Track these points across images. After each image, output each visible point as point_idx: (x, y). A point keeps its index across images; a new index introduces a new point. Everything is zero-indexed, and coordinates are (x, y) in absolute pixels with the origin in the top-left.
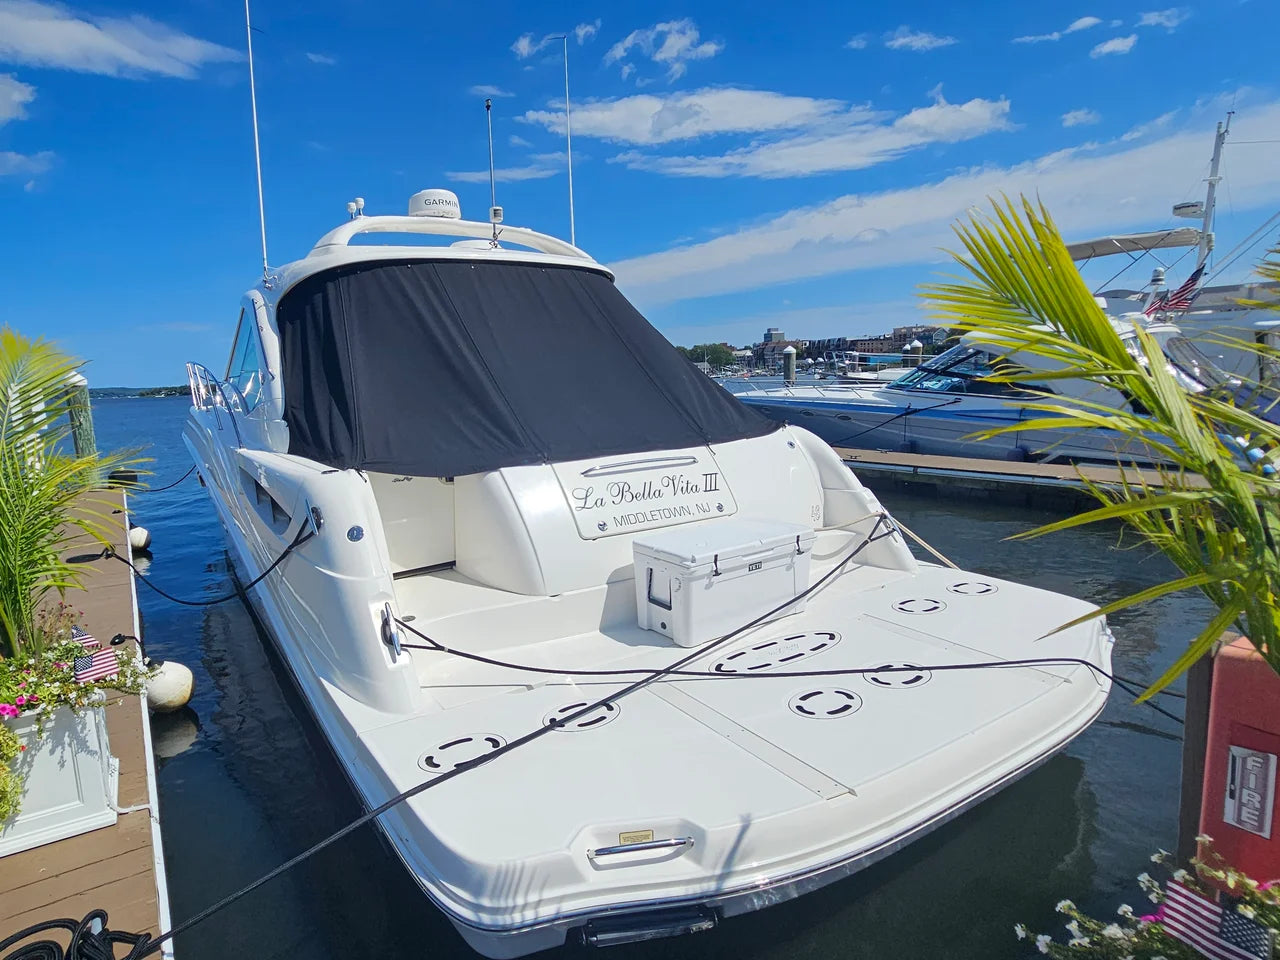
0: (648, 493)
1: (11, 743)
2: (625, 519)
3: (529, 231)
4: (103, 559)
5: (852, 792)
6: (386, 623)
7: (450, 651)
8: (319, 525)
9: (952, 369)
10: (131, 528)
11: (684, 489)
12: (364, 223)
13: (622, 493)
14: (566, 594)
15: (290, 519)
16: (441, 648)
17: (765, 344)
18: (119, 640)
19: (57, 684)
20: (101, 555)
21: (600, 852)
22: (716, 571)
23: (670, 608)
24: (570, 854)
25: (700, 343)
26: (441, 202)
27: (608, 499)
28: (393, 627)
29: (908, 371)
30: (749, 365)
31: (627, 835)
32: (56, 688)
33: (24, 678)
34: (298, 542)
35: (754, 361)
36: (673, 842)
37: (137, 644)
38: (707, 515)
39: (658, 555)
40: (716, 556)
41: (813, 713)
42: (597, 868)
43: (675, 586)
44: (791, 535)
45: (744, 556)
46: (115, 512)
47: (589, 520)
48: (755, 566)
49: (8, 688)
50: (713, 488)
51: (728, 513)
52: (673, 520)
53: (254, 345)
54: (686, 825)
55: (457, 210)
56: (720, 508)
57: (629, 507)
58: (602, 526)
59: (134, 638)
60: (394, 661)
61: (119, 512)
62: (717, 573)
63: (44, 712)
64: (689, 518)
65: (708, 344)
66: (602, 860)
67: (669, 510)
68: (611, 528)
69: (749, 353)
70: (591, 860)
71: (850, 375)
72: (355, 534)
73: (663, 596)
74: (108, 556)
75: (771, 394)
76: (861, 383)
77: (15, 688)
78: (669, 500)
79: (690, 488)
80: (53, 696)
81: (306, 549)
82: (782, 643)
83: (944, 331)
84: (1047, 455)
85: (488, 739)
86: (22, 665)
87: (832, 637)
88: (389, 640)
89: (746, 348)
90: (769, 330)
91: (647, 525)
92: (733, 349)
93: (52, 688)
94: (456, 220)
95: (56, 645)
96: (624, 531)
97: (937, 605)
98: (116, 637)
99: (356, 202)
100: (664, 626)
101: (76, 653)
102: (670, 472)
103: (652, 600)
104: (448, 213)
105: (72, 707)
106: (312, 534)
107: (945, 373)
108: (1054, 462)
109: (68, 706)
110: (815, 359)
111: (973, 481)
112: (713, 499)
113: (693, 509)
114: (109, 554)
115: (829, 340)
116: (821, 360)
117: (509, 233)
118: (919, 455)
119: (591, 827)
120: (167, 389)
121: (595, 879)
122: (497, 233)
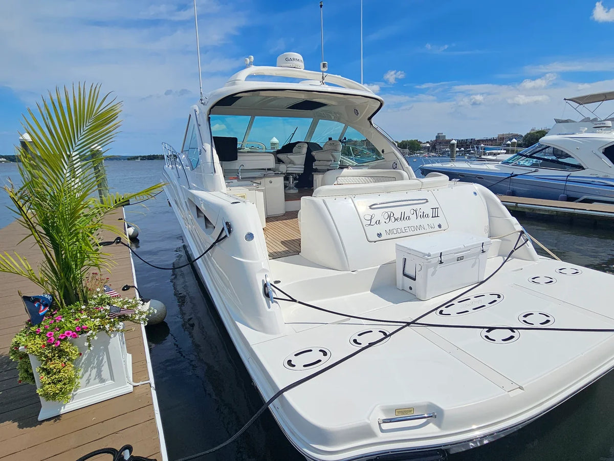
0: (403, 217)
1: (74, 352)
2: (390, 232)
3: (340, 76)
4: (114, 244)
5: (521, 388)
6: (265, 286)
7: (300, 302)
8: (230, 232)
9: (535, 155)
10: (128, 228)
11: (422, 216)
12: (253, 70)
13: (390, 217)
14: (359, 270)
15: (214, 227)
16: (295, 301)
17: (436, 140)
18: (126, 288)
19: (98, 319)
20: (114, 242)
21: (385, 421)
22: (441, 261)
23: (415, 279)
24: (369, 422)
25: (406, 140)
26: (294, 59)
27: (382, 221)
28: (270, 288)
29: (512, 156)
30: (428, 151)
31: (399, 410)
32: (97, 322)
33: (79, 316)
34: (218, 241)
35: (431, 149)
36: (426, 415)
37: (136, 290)
38: (433, 230)
39: (409, 251)
40: (441, 253)
41: (494, 340)
42: (382, 431)
43: (418, 268)
44: (479, 242)
45: (455, 253)
46: (119, 219)
47: (372, 232)
48: (460, 259)
49: (71, 322)
50: (436, 216)
51: (443, 229)
52: (416, 232)
53: (196, 134)
54: (431, 406)
55: (302, 65)
56: (440, 226)
57: (393, 225)
58: (379, 235)
59: (134, 287)
60: (269, 307)
61: (122, 219)
62: (441, 262)
63: (92, 335)
64: (423, 231)
65: (409, 140)
66: (385, 426)
67: (414, 227)
68: (384, 236)
69: (428, 145)
70: (379, 424)
71: (483, 157)
72: (250, 236)
73: (412, 274)
74: (118, 243)
75: (444, 165)
76: (488, 161)
77: (75, 322)
78: (414, 221)
79: (424, 216)
80: (96, 326)
81: (223, 244)
82: (473, 299)
83: (522, 136)
84: (578, 198)
85: (320, 351)
86: (78, 309)
87: (499, 296)
88: (267, 295)
89: (427, 142)
90: (438, 134)
91: (402, 235)
92: (421, 143)
93: (95, 322)
94: (302, 70)
95: (96, 297)
96: (389, 238)
97: (552, 280)
98: (125, 287)
99: (250, 58)
100: (411, 288)
101: (106, 300)
102: (415, 207)
103: (405, 275)
104: (297, 66)
105: (107, 332)
106: (226, 236)
107: (531, 157)
108: (581, 202)
109: (105, 331)
110: (460, 149)
111: (545, 210)
112: (436, 221)
113: (426, 227)
114: (118, 240)
115: (467, 140)
116: (463, 149)
117: (330, 78)
118: (517, 197)
119: (379, 406)
120: (140, 156)
121: (382, 437)
122: (324, 76)
